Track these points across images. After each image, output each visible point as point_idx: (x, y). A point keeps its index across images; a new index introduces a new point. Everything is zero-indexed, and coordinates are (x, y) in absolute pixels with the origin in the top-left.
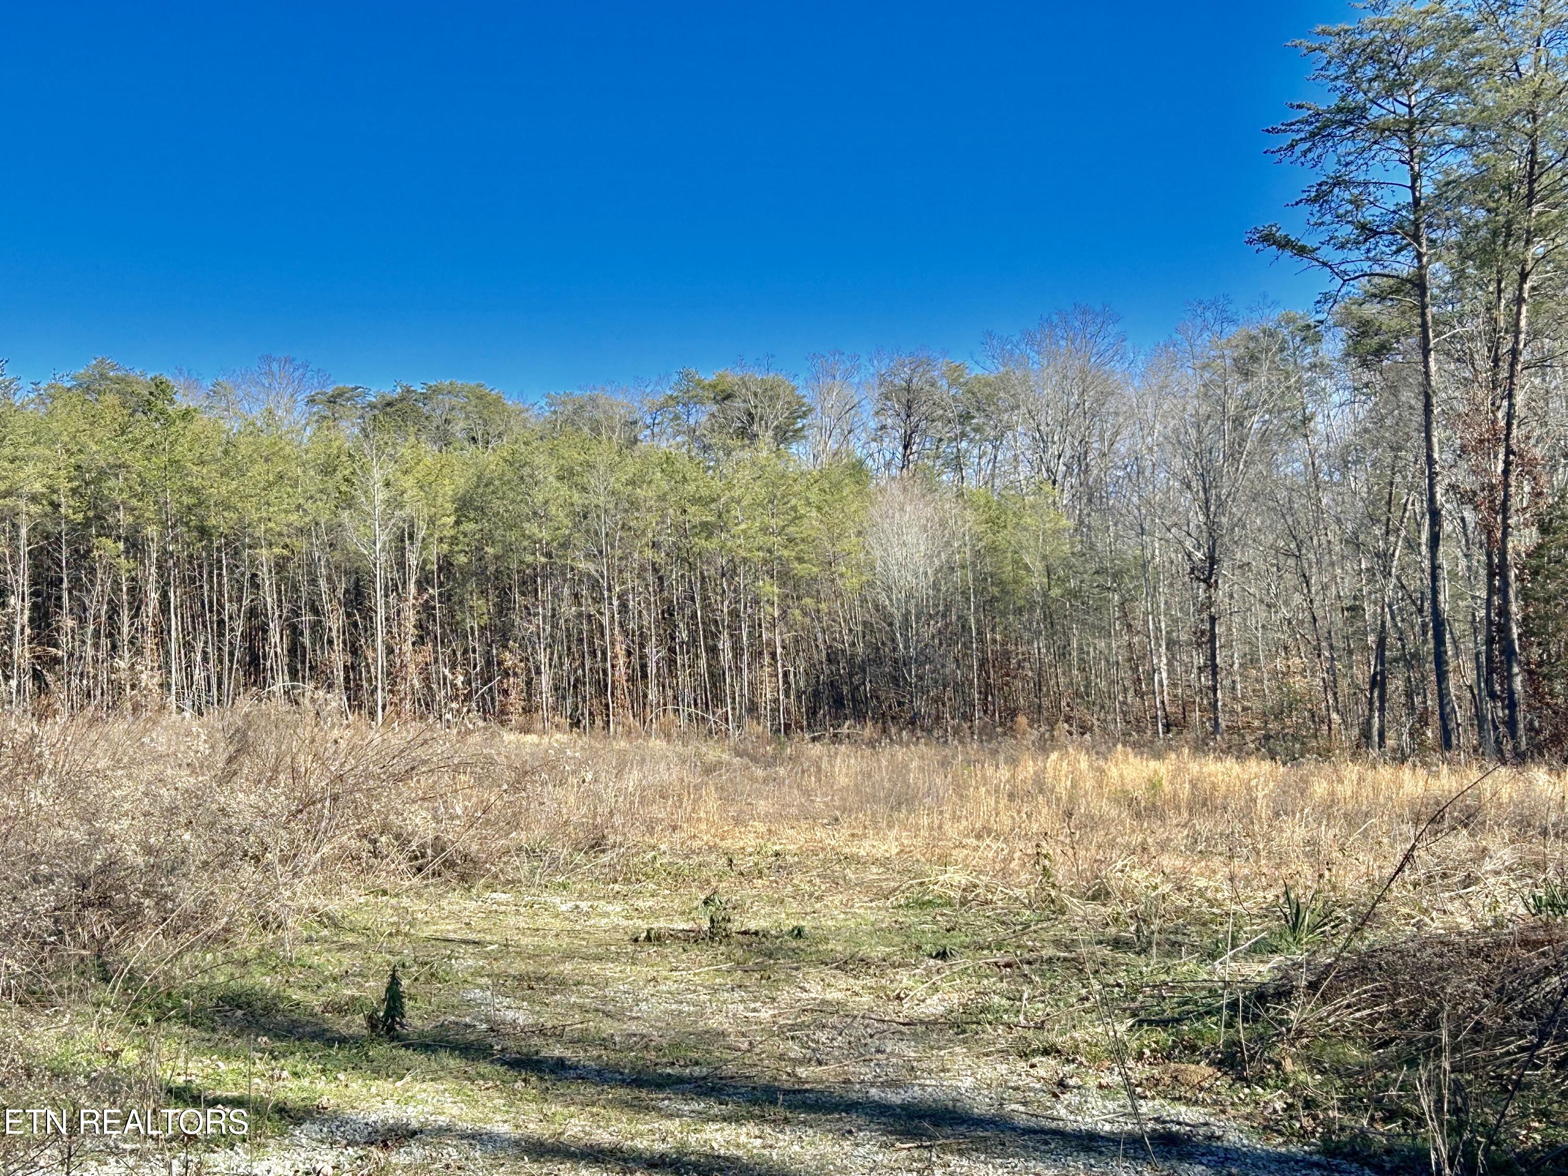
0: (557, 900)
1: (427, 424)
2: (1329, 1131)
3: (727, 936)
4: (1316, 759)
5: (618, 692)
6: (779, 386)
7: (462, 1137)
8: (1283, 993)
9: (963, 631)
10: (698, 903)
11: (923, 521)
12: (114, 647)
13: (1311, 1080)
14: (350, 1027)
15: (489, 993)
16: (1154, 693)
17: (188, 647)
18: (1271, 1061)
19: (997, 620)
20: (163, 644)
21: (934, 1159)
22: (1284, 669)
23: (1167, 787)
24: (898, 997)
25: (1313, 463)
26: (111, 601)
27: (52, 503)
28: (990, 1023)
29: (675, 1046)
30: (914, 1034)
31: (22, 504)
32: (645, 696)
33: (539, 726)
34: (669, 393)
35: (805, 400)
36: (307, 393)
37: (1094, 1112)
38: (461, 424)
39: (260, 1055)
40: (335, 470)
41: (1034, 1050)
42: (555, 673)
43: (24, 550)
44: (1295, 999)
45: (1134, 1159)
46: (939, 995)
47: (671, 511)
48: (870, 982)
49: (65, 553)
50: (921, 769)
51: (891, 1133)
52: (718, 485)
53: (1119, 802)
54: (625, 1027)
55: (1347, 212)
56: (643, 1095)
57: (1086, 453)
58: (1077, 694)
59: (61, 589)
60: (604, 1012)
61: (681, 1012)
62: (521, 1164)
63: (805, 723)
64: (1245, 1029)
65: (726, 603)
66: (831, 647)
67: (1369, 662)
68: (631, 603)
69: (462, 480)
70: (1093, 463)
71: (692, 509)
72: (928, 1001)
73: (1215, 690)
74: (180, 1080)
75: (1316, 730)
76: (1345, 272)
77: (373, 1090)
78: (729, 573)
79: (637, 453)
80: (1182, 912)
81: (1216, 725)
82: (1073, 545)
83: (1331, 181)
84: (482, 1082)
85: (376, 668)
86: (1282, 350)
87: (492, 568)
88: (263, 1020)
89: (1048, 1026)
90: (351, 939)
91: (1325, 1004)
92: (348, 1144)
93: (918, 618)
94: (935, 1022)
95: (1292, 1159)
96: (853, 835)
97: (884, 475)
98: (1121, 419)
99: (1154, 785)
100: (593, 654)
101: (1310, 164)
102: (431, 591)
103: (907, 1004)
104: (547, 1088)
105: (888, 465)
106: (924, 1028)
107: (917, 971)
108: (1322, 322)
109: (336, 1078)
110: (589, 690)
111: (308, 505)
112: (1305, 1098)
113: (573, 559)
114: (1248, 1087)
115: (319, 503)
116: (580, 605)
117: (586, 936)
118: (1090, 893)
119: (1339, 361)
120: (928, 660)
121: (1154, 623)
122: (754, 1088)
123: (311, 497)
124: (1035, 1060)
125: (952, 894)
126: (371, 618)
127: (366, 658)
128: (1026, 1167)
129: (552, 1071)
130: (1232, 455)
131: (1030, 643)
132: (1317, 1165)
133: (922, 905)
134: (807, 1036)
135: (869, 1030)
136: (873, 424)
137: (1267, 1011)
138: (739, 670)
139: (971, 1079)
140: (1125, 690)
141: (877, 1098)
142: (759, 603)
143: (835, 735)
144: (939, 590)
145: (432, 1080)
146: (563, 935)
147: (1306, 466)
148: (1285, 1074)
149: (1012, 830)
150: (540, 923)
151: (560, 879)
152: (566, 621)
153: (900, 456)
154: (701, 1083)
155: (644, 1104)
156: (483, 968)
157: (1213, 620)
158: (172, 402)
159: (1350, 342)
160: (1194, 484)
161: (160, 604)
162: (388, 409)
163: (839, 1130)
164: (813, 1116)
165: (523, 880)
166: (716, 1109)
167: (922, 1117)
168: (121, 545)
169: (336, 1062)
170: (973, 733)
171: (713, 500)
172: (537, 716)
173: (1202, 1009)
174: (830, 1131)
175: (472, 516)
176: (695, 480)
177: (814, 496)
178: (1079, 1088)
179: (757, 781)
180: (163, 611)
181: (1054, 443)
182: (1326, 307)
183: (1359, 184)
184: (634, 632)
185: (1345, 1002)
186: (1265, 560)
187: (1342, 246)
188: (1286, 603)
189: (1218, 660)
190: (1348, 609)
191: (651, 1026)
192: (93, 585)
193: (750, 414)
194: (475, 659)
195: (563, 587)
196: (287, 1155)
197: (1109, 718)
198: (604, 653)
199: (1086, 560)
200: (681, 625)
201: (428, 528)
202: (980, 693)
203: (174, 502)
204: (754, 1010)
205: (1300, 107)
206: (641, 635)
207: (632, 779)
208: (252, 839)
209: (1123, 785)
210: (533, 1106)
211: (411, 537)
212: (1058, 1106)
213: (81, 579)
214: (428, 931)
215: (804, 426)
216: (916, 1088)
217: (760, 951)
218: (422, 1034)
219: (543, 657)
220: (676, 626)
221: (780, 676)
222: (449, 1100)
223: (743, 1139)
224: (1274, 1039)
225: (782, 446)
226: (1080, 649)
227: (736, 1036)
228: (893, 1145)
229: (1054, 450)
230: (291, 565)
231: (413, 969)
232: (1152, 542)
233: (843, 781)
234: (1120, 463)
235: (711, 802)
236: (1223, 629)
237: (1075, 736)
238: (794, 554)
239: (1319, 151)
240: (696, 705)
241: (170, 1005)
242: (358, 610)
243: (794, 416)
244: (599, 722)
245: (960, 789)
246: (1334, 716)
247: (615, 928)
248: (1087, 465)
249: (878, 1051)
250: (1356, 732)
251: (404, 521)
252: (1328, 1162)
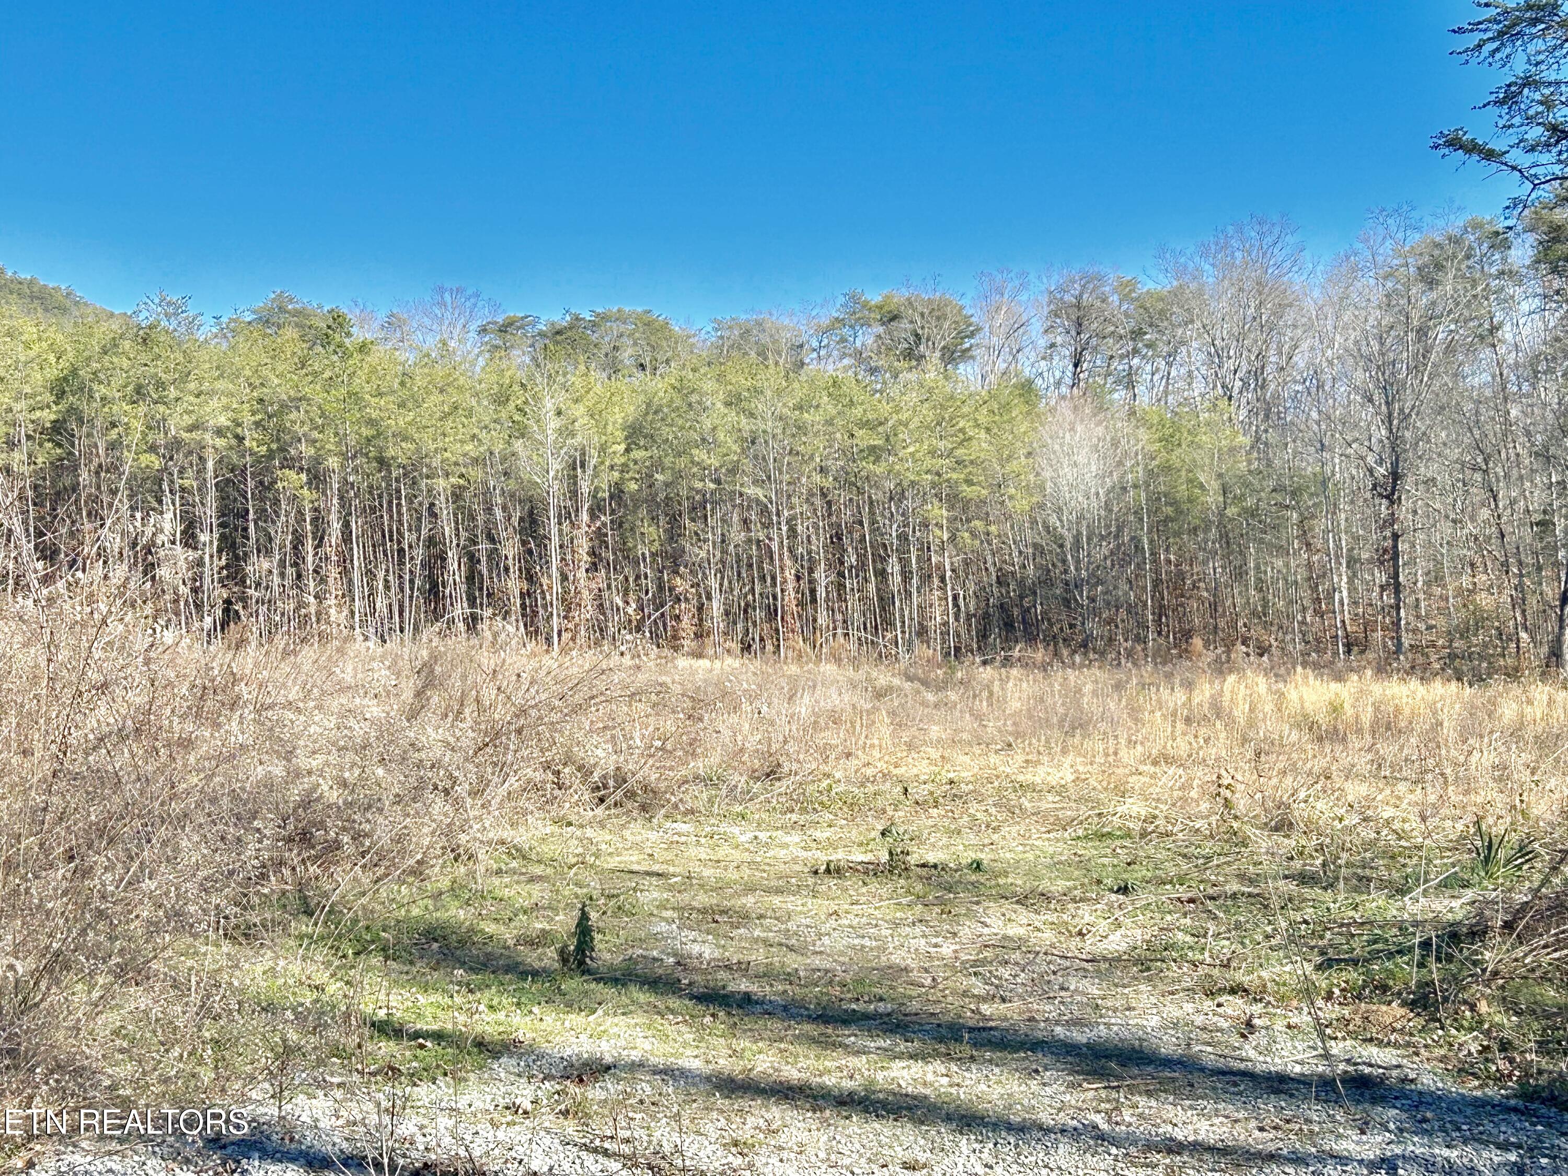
0: (736, 830)
1: (595, 351)
2: (1527, 1075)
3: (906, 869)
4: (1505, 680)
5: (788, 618)
6: (946, 305)
7: (655, 1073)
8: (1478, 932)
9: (1136, 552)
10: (875, 834)
11: (1095, 440)
12: (299, 576)
13: (1506, 1021)
14: (541, 960)
15: (674, 926)
16: (1334, 612)
17: (370, 574)
18: (1465, 1002)
19: (1171, 540)
20: (345, 572)
21: (1122, 1100)
22: (1471, 587)
23: (1349, 711)
24: (1080, 933)
25: (1501, 374)
26: (295, 531)
27: (237, 436)
28: (1175, 961)
29: (860, 981)
30: (1098, 971)
31: (208, 438)
32: (815, 620)
33: (711, 652)
34: (836, 315)
35: (973, 319)
36: (479, 323)
37: (1283, 1053)
38: (630, 351)
39: (457, 988)
40: (508, 400)
41: (1220, 989)
42: (726, 599)
43: (211, 482)
44: (1490, 939)
45: (1326, 1101)
46: (1122, 931)
47: (838, 435)
48: (1052, 917)
49: (250, 484)
50: (1095, 693)
51: (1077, 1072)
52: (885, 408)
53: (1299, 725)
54: (809, 961)
55: (1537, 113)
56: (830, 1031)
57: (1263, 367)
58: (1254, 613)
59: (247, 520)
60: (787, 946)
61: (863, 947)
62: (712, 1100)
63: (975, 646)
64: (1438, 969)
65: (895, 526)
66: (1000, 569)
67: (1559, 578)
68: (800, 527)
69: (632, 408)
70: (1270, 377)
71: (859, 433)
72: (1111, 938)
73: (1398, 609)
74: (382, 1014)
75: (1504, 648)
76: (1535, 175)
77: (567, 1024)
78: (898, 496)
79: (803, 378)
80: (1369, 845)
81: (1399, 645)
82: (1249, 462)
83: (1520, 82)
84: (671, 1017)
85: (551, 595)
86: (1468, 257)
87: (662, 496)
88: (458, 952)
89: (1234, 964)
90: (538, 870)
91: (1521, 943)
92: (545, 1078)
93: (1089, 539)
94: (1119, 959)
95: (1489, 1104)
96: (1027, 761)
97: (1053, 394)
98: (1299, 332)
99: (1335, 709)
100: (763, 579)
101: (1499, 65)
102: (603, 518)
103: (1089, 939)
104: (736, 1024)
105: (1058, 384)
106: (1107, 965)
107: (1098, 906)
108: (1510, 228)
109: (531, 1012)
110: (759, 614)
111: (483, 435)
112: (1501, 1040)
113: (742, 485)
114: (1442, 1028)
115: (493, 432)
116: (749, 530)
117: (767, 868)
118: (1273, 823)
119: (1528, 268)
120: (1100, 582)
121: (1335, 541)
122: (939, 1025)
123: (486, 427)
124: (1221, 999)
125: (1131, 826)
126: (545, 546)
127: (541, 585)
128: (1217, 1110)
129: (740, 1006)
130: (1416, 367)
131: (1205, 563)
132: (1515, 1110)
133: (1102, 836)
134: (990, 972)
135: (1052, 967)
136: (1042, 342)
137: (1461, 951)
138: (909, 594)
139: (1156, 1018)
140: (1304, 609)
141: (1062, 1037)
142: (927, 526)
143: (1006, 658)
144: (1111, 511)
145: (624, 1014)
146: (744, 867)
147: (1494, 377)
148: (1479, 1015)
149: (1190, 756)
150: (721, 854)
151: (738, 808)
152: (735, 547)
153: (1070, 375)
154: (886, 1019)
155: (830, 1040)
156: (668, 900)
157: (1396, 537)
158: (349, 334)
159: (1541, 248)
160: (1376, 397)
161: (343, 533)
162: (558, 338)
163: (1025, 1069)
164: (999, 1054)
165: (703, 809)
166: (902, 1046)
167: (1108, 1057)
168: (304, 477)
169: (530, 996)
170: (1147, 656)
171: (881, 424)
172: (708, 641)
173: (1393, 948)
174: (1016, 1070)
175: (642, 443)
176: (862, 404)
177: (982, 420)
178: (1267, 1028)
179: (928, 707)
180: (344, 541)
181: (1229, 358)
182: (1516, 213)
183: (1550, 84)
184: (802, 556)
185: (1542, 943)
186: (1450, 475)
187: (1532, 149)
188: (1473, 519)
189: (1401, 579)
190: (1537, 524)
191: (835, 961)
192: (278, 517)
193: (917, 335)
194: (647, 584)
195: (732, 513)
196: (487, 1089)
197: (1288, 637)
198: (774, 578)
199: (1263, 478)
200: (850, 549)
201: (599, 456)
202: (1153, 614)
203: (354, 434)
204: (936, 946)
205: (1487, 5)
206: (810, 558)
207: (804, 706)
208: (442, 772)
209: (1302, 707)
210: (722, 1040)
211: (583, 466)
212: (1247, 1047)
213: (266, 510)
214: (613, 863)
215: (971, 346)
216: (1102, 1027)
217: (939, 885)
218: (611, 968)
219: (713, 583)
220: (845, 551)
221: (950, 599)
222: (641, 1035)
223: (930, 1077)
224: (1469, 979)
225: (949, 367)
226: (1257, 567)
227: (919, 971)
228: (1080, 1086)
229: (1230, 365)
230: (467, 495)
231: (600, 902)
232: (1333, 458)
233: (1015, 705)
234: (1298, 378)
235: (883, 729)
236: (1406, 546)
237: (1252, 658)
238: (963, 476)
239: (1508, 50)
240: (865, 629)
241: (368, 938)
242: (534, 538)
243: (962, 336)
244: (769, 648)
245: (1134, 712)
246: (1524, 635)
247: (795, 861)
248: (1264, 380)
249: (1062, 989)
250: (1545, 650)
251: (576, 450)
252: (1526, 1107)
